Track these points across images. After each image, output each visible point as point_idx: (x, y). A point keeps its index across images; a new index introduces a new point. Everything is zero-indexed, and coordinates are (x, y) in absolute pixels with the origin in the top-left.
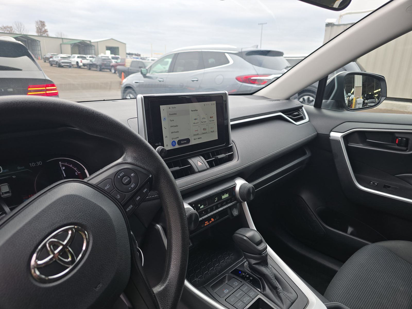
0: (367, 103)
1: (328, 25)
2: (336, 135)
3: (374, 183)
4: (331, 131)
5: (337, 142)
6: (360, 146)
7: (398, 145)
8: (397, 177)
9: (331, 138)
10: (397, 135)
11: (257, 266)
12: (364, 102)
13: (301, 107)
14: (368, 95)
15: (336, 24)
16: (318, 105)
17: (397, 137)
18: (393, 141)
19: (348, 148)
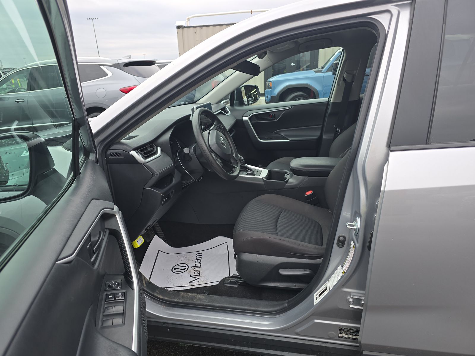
0: (249, 101)
1: (179, 27)
2: (245, 118)
3: (266, 138)
4: (243, 117)
5: (247, 121)
6: (257, 122)
7: (272, 118)
8: (274, 133)
9: (244, 120)
10: (270, 113)
11: (242, 165)
12: (247, 100)
13: (225, 107)
14: (249, 95)
15: (185, 26)
16: (232, 105)
17: (271, 114)
18: (270, 116)
19: (252, 123)
